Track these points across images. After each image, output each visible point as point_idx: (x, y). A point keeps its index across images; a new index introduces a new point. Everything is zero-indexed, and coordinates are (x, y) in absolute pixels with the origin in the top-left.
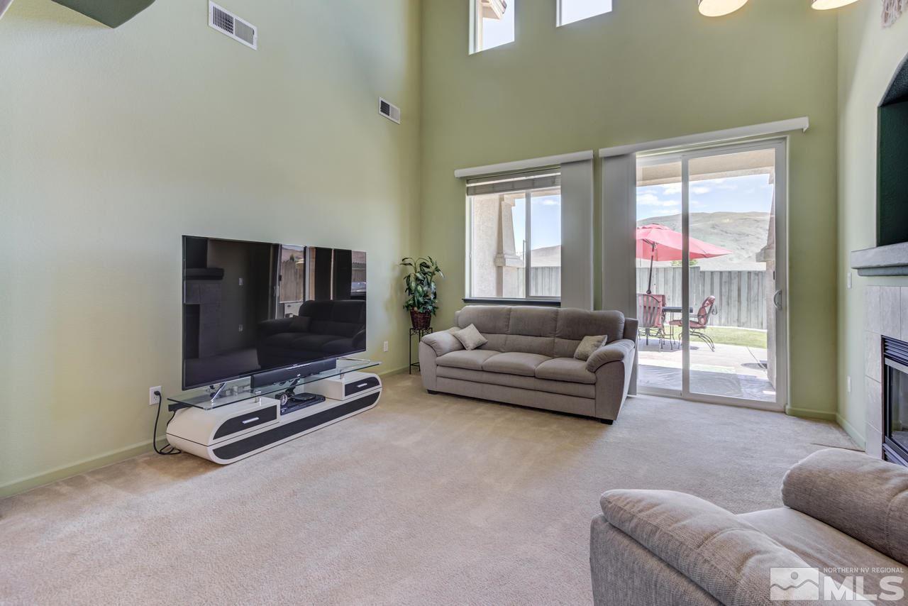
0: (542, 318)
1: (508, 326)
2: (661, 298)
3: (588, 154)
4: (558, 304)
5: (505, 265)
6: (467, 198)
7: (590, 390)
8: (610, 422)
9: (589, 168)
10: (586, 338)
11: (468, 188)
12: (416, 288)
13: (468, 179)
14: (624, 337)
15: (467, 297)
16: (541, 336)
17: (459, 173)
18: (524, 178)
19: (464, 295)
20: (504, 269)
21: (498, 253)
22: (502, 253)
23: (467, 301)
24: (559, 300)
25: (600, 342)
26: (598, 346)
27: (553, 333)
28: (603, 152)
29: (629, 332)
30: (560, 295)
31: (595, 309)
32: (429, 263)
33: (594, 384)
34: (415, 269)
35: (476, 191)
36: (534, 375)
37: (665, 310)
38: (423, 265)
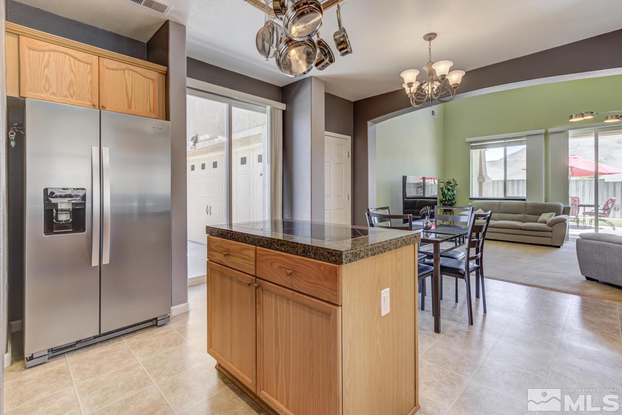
0: (519, 206)
1: (499, 209)
2: (577, 199)
3: (543, 131)
4: (525, 200)
5: (484, 181)
6: (471, 150)
7: (550, 234)
8: (559, 247)
9: (543, 137)
10: (543, 214)
11: (471, 146)
12: (448, 193)
13: (472, 142)
14: (563, 214)
15: (471, 197)
16: (518, 214)
17: (468, 140)
18: (503, 141)
19: (469, 195)
20: (483, 183)
21: (480, 175)
22: (482, 175)
23: (470, 199)
24: (525, 198)
25: (552, 215)
26: (551, 217)
27: (525, 212)
28: (550, 130)
29: (567, 211)
30: (526, 196)
31: (545, 202)
32: (452, 181)
33: (551, 232)
34: (445, 184)
35: (475, 147)
36: (520, 229)
37: (579, 206)
38: (449, 183)
